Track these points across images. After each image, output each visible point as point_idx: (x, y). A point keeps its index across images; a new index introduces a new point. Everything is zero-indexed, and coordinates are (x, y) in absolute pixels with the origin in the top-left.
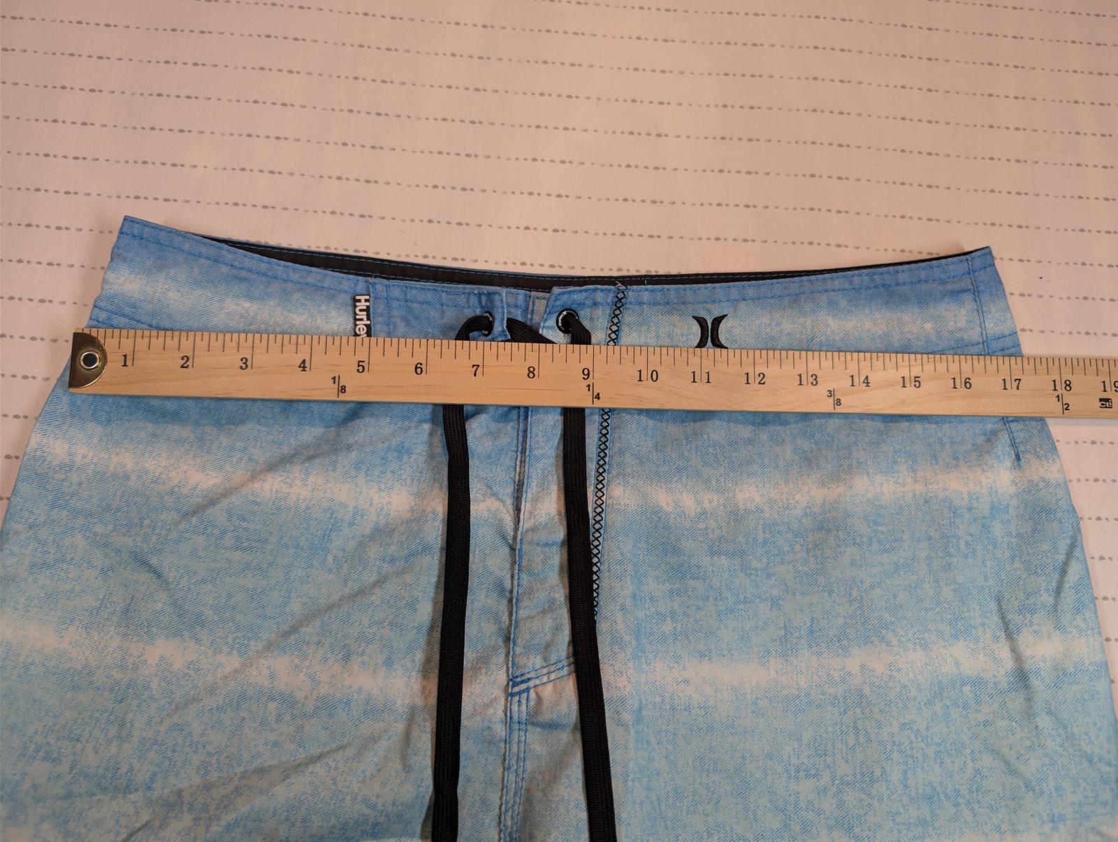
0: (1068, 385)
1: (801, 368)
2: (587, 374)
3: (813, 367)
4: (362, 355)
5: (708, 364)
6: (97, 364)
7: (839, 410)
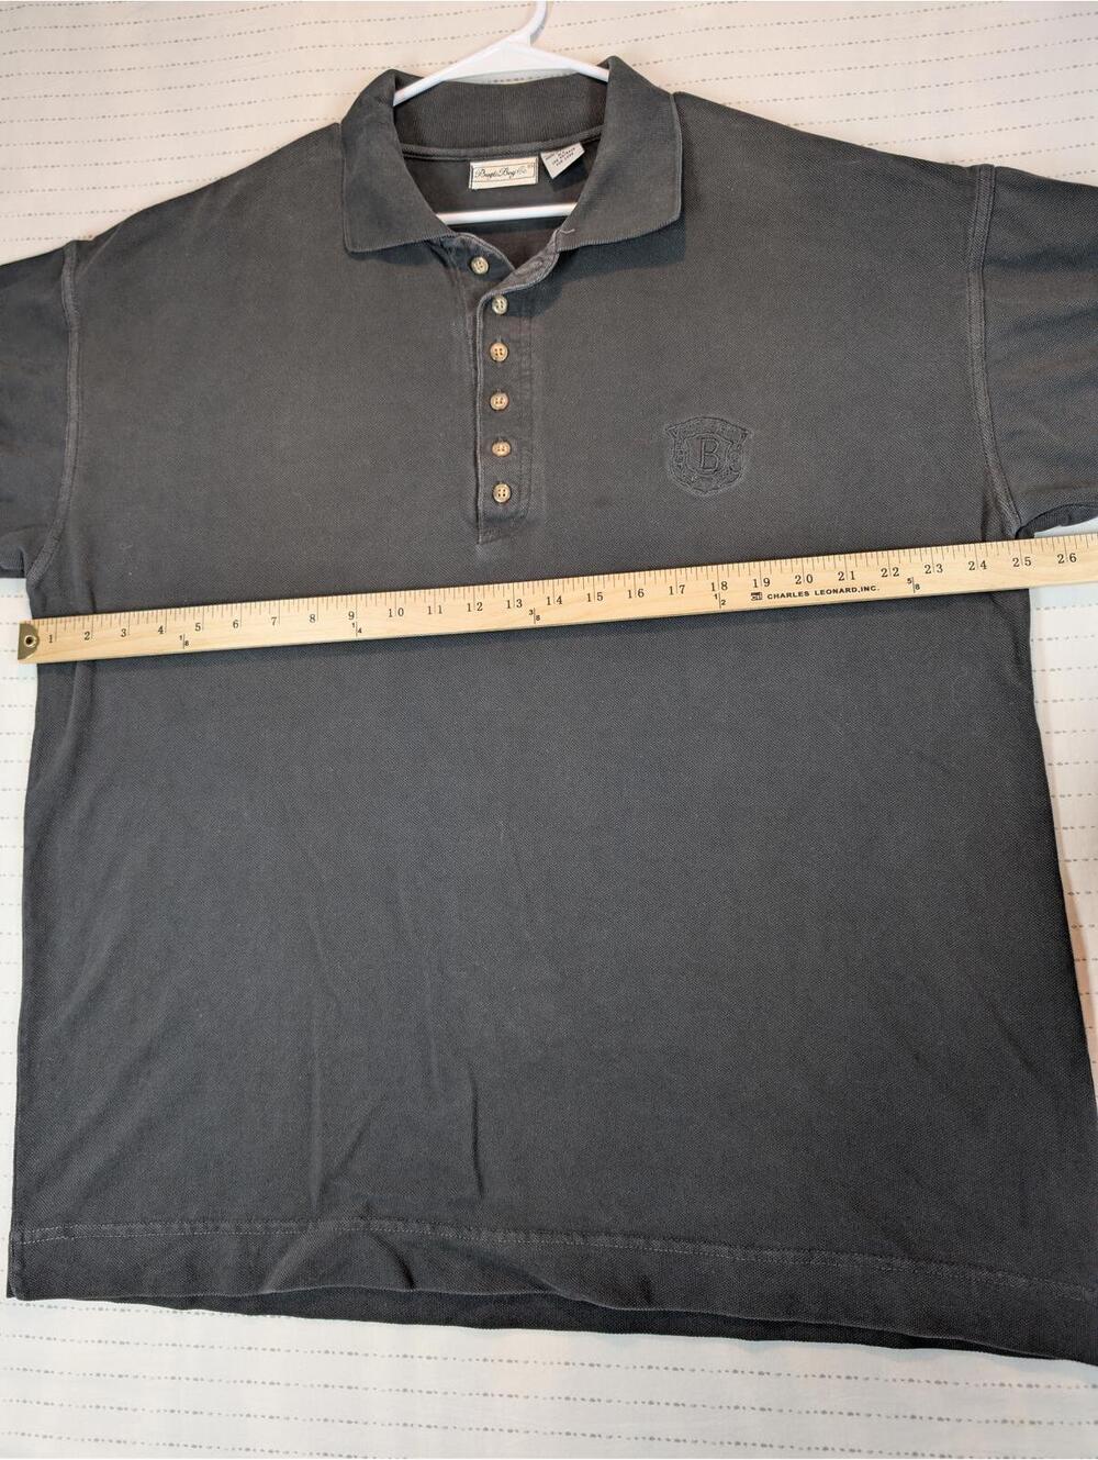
0: (724, 585)
1: (509, 596)
2: (352, 616)
3: (519, 594)
4: (198, 620)
5: (440, 600)
6: (34, 642)
7: (539, 624)
